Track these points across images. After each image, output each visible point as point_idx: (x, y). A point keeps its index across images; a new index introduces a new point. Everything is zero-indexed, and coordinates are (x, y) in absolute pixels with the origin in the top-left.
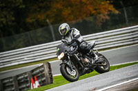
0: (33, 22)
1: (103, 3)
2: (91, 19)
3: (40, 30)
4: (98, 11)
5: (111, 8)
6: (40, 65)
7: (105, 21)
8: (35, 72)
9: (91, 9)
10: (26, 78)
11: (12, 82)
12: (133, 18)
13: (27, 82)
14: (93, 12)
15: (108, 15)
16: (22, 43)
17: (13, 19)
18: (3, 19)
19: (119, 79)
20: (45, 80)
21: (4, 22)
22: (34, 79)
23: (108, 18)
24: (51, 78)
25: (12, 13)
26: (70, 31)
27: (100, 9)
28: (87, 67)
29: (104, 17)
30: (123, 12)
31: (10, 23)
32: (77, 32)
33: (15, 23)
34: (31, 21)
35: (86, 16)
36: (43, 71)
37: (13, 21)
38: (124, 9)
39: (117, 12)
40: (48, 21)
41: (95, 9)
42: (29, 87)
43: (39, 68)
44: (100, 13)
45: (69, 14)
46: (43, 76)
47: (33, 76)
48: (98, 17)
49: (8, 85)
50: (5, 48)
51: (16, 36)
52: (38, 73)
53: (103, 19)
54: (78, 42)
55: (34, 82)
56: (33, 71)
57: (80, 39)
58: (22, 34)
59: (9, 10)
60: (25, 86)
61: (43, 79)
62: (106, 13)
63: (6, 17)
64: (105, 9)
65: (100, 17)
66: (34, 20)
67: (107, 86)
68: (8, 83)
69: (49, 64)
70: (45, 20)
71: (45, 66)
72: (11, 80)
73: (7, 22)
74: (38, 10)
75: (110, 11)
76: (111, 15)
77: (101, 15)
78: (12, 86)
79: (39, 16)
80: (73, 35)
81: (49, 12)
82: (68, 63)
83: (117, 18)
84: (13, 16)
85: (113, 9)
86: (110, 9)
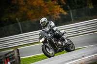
1: (56, 7)
3: (11, 26)
4: (52, 12)
5: (62, 10)
6: (11, 50)
7: (57, 19)
8: (7, 56)
9: (48, 11)
10: (2, 60)
12: (76, 18)
13: (2, 62)
14: (49, 13)
19: (67, 60)
20: (15, 61)
22: (7, 60)
23: (59, 17)
24: (19, 60)
26: (48, 23)
27: (54, 11)
28: (60, 48)
29: (56, 17)
30: (69, 13)
36: (14, 54)
38: (71, 11)
39: (65, 13)
40: (17, 19)
41: (50, 11)
43: (10, 52)
44: (54, 14)
46: (13, 58)
47: (7, 58)
48: (52, 17)
52: (10, 56)
53: (56, 18)
55: (7, 63)
56: (6, 55)
61: (13, 61)
62: (58, 14)
64: (57, 11)
65: (54, 17)
66: (7, 19)
69: (18, 49)
70: (15, 18)
71: (15, 51)
74: (10, 11)
75: (61, 12)
76: (61, 15)
77: (55, 15)
80: (50, 26)
81: (18, 13)
82: (47, 45)
83: (65, 17)
85: (63, 11)
86: (60, 11)
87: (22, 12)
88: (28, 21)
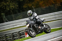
0: (26, 7)
2: (52, 6)
7: (59, 7)
10: (23, 32)
11: (17, 34)
13: (24, 34)
14: (54, 3)
15: (60, 4)
16: (21, 17)
17: (18, 6)
18: (13, 6)
21: (14, 7)
23: (60, 5)
25: (17, 3)
26: (33, 14)
28: (40, 30)
31: (16, 8)
32: (36, 14)
33: (18, 8)
34: (25, 7)
35: (50, 5)
37: (17, 7)
40: (33, 7)
42: (24, 37)
44: (56, 3)
45: (43, 4)
47: (26, 32)
49: (15, 35)
50: (14, 19)
51: (19, 14)
53: (58, 6)
54: (36, 19)
55: (27, 35)
57: (37, 18)
58: (22, 13)
59: (16, 2)
60: (23, 36)
63: (14, 5)
64: (59, 1)
67: (60, 36)
68: (15, 34)
70: (31, 6)
72: (17, 33)
73: (15, 7)
74: (29, 2)
78: (17, 36)
79: (29, 5)
80: (34, 16)
81: (33, 3)
82: (31, 29)
84: (17, 5)
86: (61, 1)
87: (36, 2)
88: (39, 8)
